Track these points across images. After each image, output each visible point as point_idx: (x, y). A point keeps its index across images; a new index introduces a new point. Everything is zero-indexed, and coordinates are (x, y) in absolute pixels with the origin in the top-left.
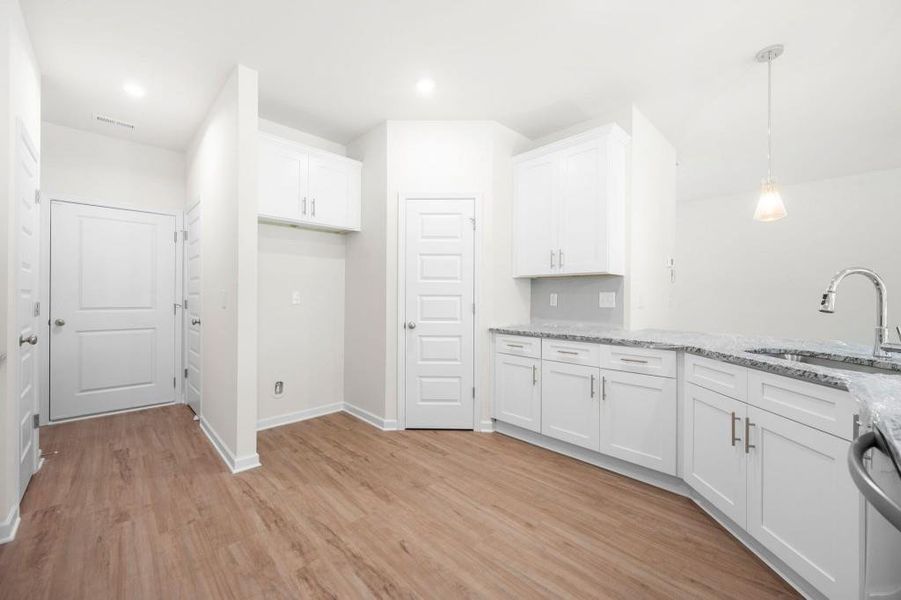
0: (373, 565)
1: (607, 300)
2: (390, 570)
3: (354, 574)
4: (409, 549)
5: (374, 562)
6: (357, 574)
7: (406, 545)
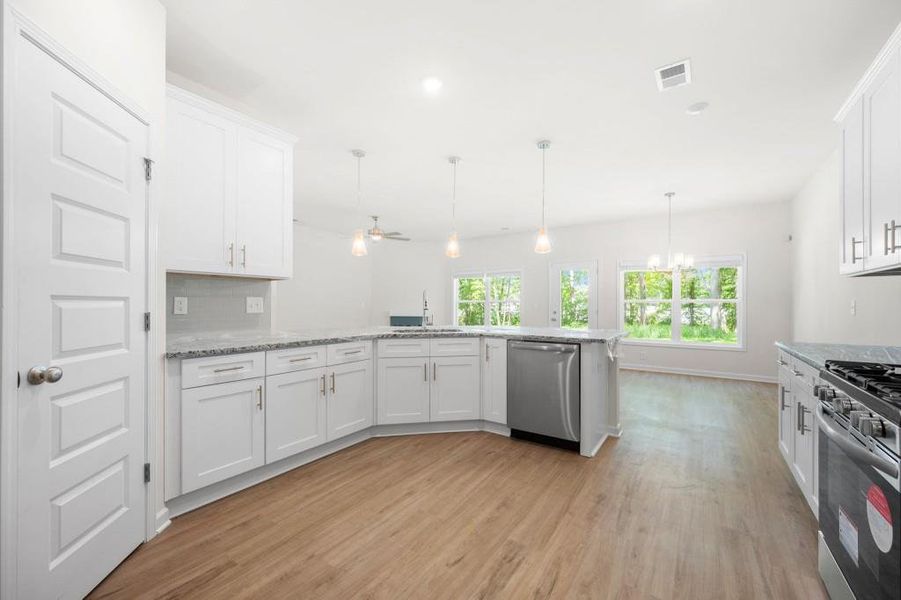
0: (489, 577)
1: (254, 305)
2: (489, 564)
3: (505, 589)
4: (457, 558)
5: (484, 578)
6: (504, 587)
7: (452, 561)
